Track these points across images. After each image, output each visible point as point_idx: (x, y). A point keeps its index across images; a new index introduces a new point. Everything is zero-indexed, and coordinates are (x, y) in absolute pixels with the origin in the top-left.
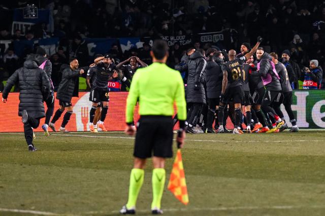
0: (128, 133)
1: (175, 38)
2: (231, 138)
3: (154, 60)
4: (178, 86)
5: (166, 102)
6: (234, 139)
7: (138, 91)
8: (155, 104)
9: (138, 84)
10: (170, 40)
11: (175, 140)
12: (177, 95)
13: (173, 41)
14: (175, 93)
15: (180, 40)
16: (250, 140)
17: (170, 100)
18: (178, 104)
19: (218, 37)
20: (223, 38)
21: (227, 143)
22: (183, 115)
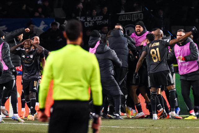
0: (41, 120)
1: (92, 19)
2: (151, 124)
3: (68, 42)
4: (94, 70)
5: (81, 86)
6: (153, 125)
7: (52, 75)
8: (69, 88)
9: (51, 68)
10: (86, 21)
11: (90, 126)
12: (93, 79)
13: (90, 22)
14: (91, 77)
15: (96, 21)
16: (171, 126)
17: (85, 84)
18: (93, 89)
19: (138, 16)
20: (142, 17)
21: (145, 130)
22: (99, 100)
